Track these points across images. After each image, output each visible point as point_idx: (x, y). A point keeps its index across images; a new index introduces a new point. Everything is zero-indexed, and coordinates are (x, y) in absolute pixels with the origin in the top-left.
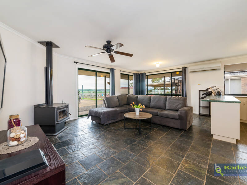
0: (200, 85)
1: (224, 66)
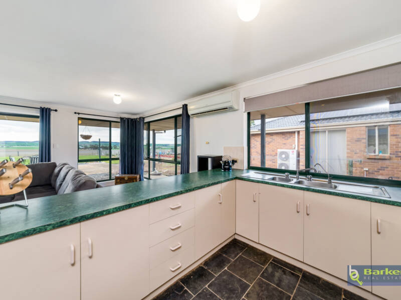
0: (208, 143)
1: (243, 99)
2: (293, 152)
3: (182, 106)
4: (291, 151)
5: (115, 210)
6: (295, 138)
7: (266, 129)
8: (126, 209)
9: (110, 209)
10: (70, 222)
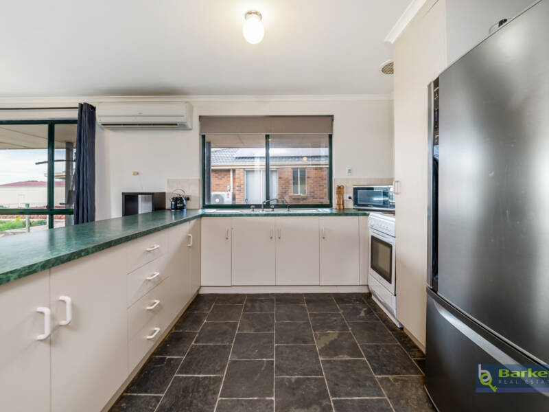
1: (198, 118)
2: (228, 194)
3: (77, 106)
4: (226, 193)
5: (94, 250)
6: (230, 177)
7: (212, 164)
8: (107, 248)
9: (89, 248)
10: (41, 266)
